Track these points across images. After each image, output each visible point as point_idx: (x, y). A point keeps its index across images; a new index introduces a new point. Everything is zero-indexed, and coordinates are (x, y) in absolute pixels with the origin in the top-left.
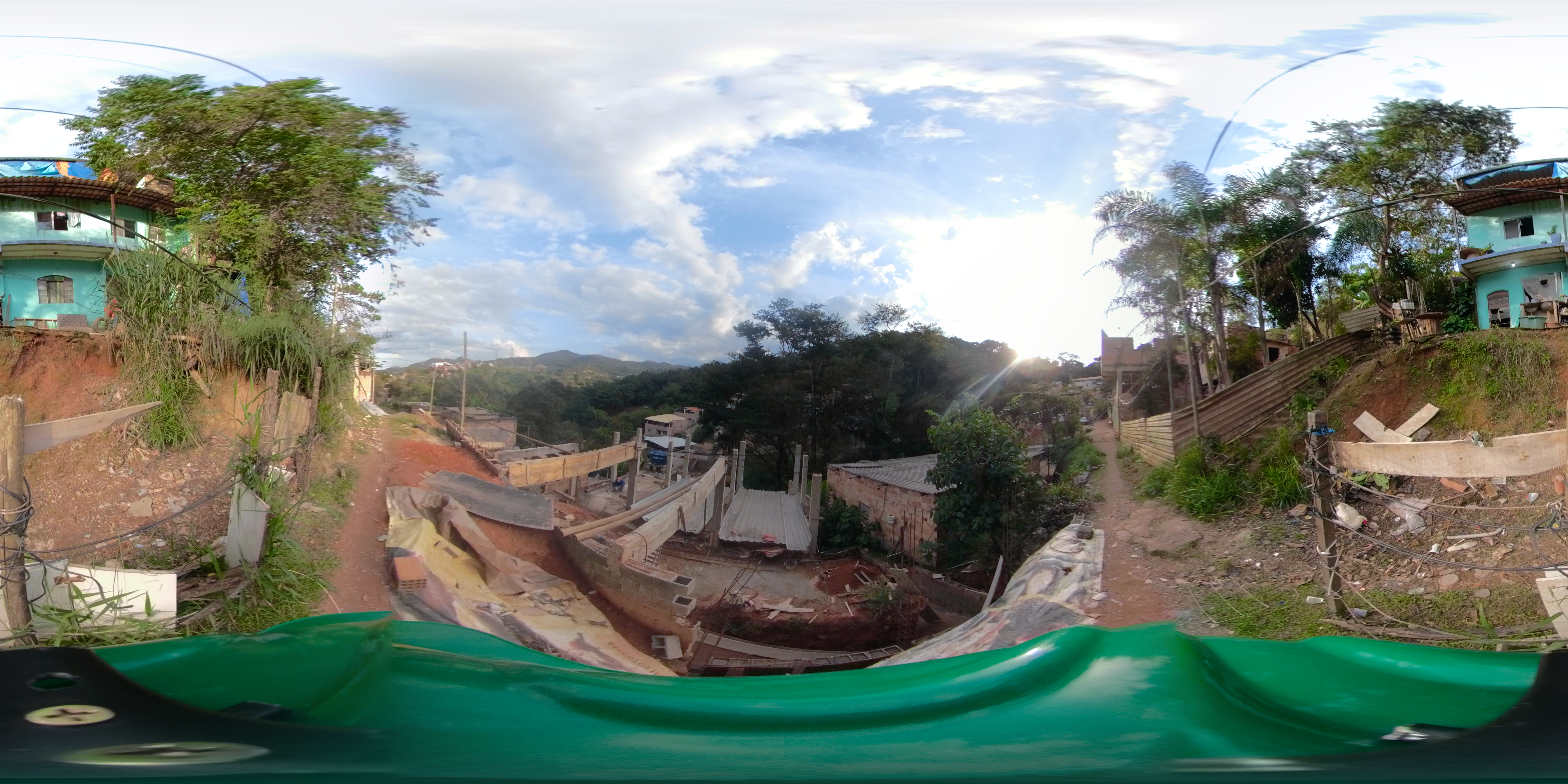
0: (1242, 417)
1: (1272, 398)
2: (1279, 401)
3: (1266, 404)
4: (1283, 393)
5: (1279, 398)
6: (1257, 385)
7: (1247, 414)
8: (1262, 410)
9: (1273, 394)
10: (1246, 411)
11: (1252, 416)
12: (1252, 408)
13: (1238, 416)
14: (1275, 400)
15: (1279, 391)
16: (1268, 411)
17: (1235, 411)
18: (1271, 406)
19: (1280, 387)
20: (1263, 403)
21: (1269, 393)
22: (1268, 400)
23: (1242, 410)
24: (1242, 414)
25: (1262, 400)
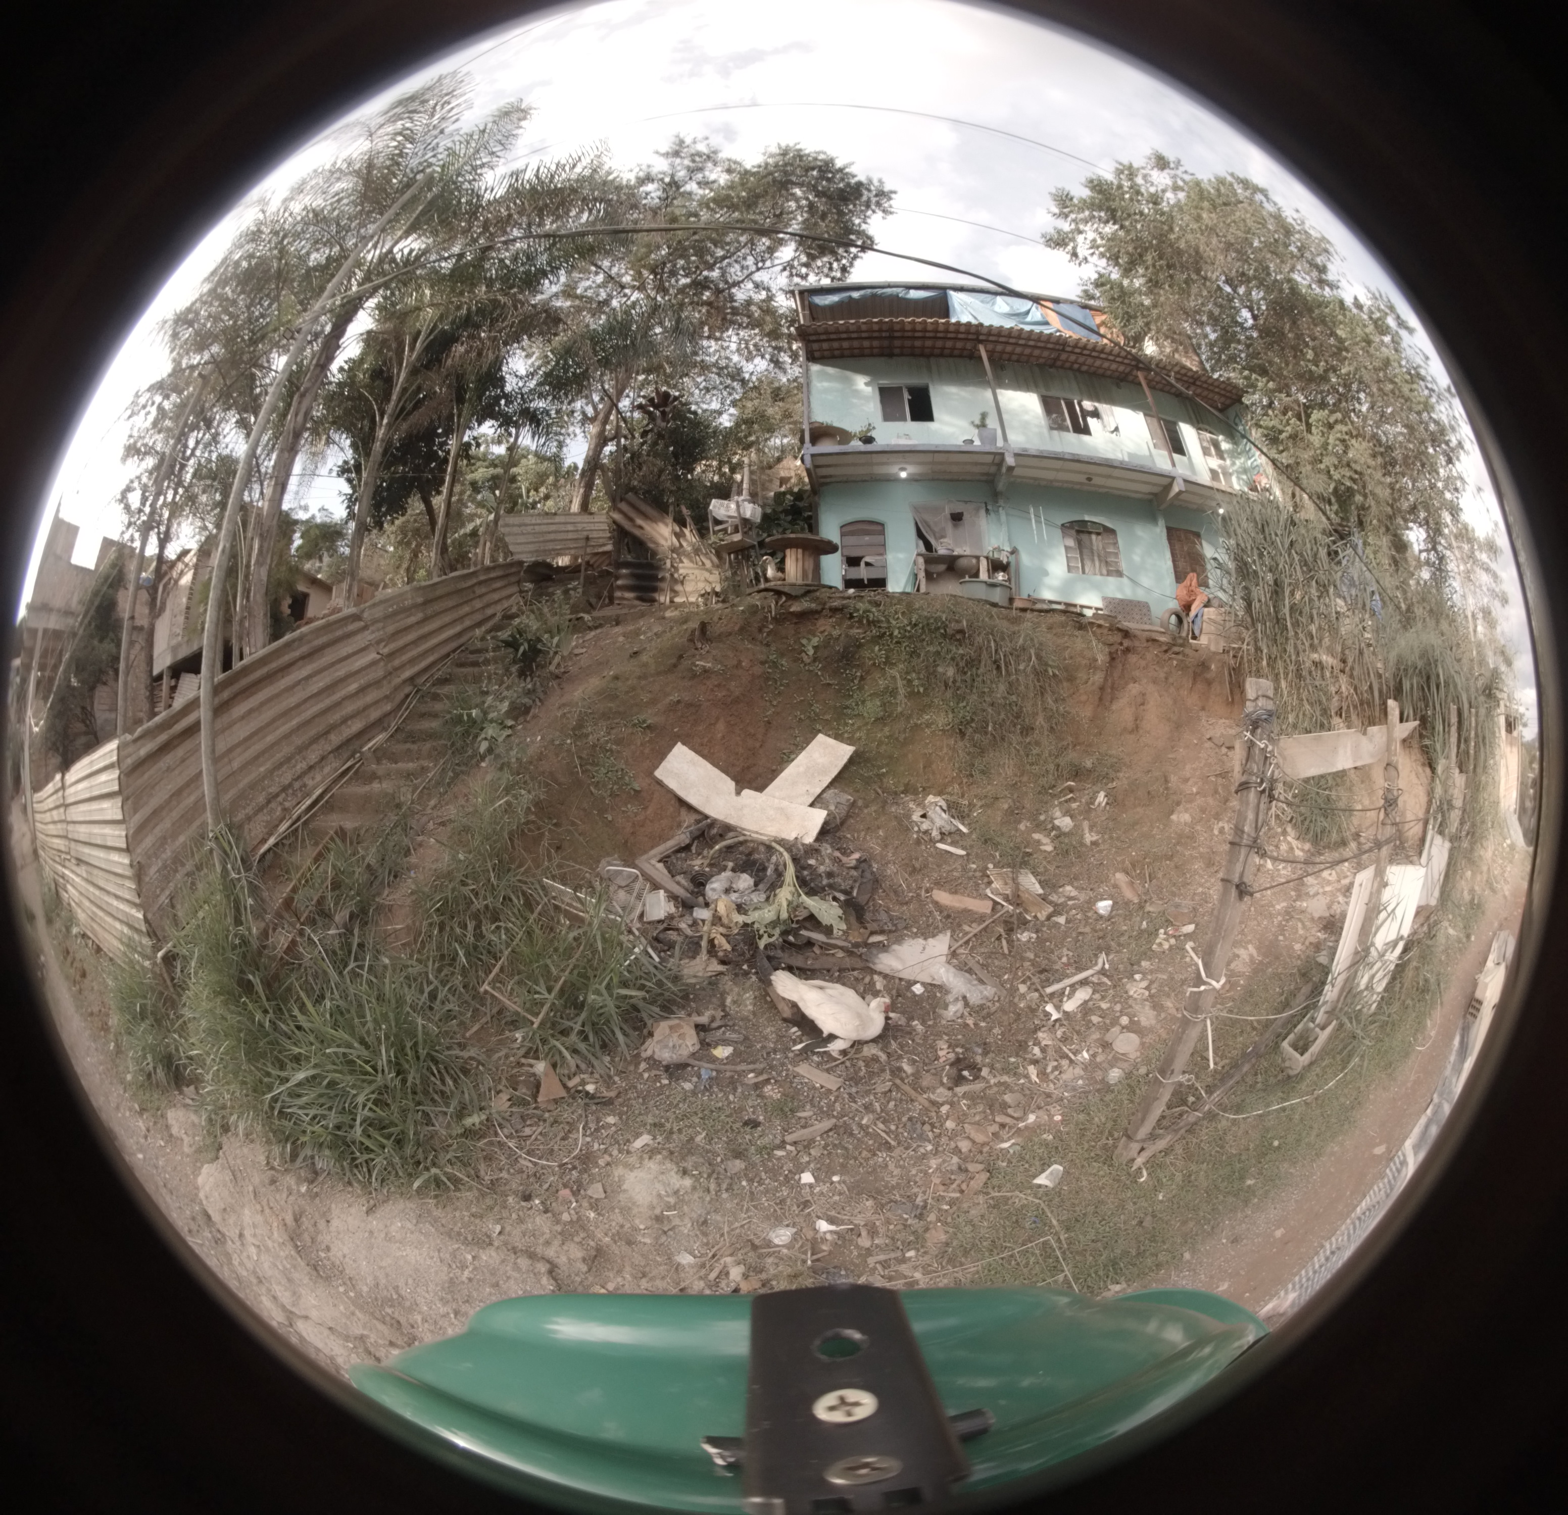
0: (288, 760)
1: (359, 703)
2: (375, 715)
3: (344, 721)
4: (386, 690)
5: (376, 703)
6: (329, 657)
7: (301, 749)
8: (336, 739)
9: (362, 690)
10: (298, 740)
11: (313, 756)
12: (313, 732)
13: (279, 756)
14: (366, 708)
15: (377, 683)
16: (349, 741)
17: (270, 739)
18: (356, 726)
19: (379, 672)
20: (335, 717)
21: (353, 687)
22: (350, 708)
23: (287, 736)
24: (286, 750)
25: (338, 704)
